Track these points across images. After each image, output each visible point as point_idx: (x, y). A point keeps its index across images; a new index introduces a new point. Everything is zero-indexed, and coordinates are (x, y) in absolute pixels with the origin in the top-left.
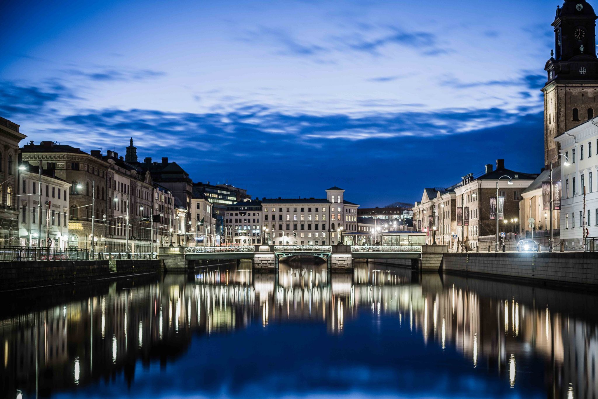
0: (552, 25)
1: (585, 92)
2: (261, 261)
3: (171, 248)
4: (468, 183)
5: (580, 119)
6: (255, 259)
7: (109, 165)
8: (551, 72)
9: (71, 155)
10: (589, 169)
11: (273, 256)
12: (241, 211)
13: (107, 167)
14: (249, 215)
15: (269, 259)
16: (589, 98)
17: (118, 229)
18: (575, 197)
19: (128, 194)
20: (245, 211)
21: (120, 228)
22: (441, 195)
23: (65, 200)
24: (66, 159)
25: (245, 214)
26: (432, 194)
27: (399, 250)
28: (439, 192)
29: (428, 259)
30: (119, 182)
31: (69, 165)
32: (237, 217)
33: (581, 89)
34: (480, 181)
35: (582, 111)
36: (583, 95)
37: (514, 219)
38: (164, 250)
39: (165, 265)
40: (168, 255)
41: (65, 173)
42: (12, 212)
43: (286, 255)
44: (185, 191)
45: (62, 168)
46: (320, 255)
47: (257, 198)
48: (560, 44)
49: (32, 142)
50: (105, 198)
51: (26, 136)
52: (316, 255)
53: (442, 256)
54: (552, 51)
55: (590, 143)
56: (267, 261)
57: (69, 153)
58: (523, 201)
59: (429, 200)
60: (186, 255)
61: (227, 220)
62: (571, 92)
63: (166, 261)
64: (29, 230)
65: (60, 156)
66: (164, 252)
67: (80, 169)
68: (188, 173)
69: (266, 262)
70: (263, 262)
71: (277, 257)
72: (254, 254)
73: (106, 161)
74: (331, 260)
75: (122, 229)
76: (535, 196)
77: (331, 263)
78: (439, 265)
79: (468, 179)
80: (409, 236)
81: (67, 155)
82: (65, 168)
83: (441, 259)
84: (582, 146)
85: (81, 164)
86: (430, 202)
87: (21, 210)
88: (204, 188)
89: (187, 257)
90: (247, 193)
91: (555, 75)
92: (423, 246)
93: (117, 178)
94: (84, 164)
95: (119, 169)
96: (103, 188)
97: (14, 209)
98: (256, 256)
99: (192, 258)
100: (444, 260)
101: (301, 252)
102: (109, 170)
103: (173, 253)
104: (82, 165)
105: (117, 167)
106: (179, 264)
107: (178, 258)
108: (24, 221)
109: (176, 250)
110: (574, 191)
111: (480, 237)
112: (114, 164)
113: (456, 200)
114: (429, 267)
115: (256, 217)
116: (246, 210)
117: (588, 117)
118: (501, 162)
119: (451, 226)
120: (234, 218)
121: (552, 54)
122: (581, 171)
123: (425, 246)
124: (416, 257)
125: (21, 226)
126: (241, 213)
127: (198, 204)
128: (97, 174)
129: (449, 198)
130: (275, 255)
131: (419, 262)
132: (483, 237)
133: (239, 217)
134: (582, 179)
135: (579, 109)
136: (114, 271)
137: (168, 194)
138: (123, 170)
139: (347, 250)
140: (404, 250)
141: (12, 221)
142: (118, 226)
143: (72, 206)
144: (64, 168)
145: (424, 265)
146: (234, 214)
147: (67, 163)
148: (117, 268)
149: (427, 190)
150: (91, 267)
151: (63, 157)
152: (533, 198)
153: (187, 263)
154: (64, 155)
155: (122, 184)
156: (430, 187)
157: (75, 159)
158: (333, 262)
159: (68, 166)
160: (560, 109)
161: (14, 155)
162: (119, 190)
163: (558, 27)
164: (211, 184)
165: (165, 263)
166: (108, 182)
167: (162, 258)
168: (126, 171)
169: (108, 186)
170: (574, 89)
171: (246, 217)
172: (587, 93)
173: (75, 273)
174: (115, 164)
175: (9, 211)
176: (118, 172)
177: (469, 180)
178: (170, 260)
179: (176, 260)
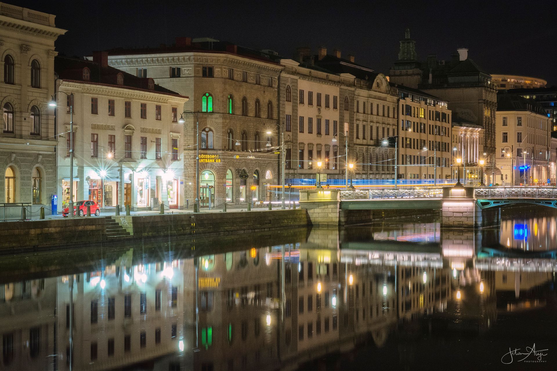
2: (453, 212)
3: (319, 192)
6: (444, 210)
7: (279, 67)
9: (199, 56)
11: (470, 204)
13: (279, 72)
15: (465, 209)
19: (335, 108)
24: (193, 63)
30: (310, 92)
31: (198, 71)
38: (308, 195)
39: (309, 218)
40: (314, 203)
41: (193, 82)
43: (494, 203)
44: (480, 101)
45: (189, 76)
46: (551, 203)
50: (275, 116)
52: (543, 203)
56: (462, 213)
57: (196, 53)
60: (341, 203)
63: (310, 212)
65: (186, 58)
66: (308, 198)
67: (215, 76)
69: (461, 215)
70: (455, 214)
71: (479, 207)
72: (441, 202)
73: (277, 63)
81: (194, 56)
82: (193, 75)
85: (217, 68)
89: (343, 206)
93: (306, 86)
94: (221, 68)
95: (310, 72)
96: (270, 103)
98: (445, 204)
99: (351, 207)
101: (518, 199)
102: (283, 75)
103: (321, 200)
104: (219, 69)
105: (304, 70)
106: (330, 215)
107: (329, 206)
109: (326, 195)
112: (296, 67)
125: (62, 161)
127: (519, 118)
128: (254, 82)
130: (476, 204)
144: (191, 75)
147: (195, 67)
151: (189, 59)
153: (342, 215)
154: (190, 56)
155: (319, 94)
157: (207, 62)
159: (196, 72)
162: (310, 103)
165: (310, 214)
167: (306, 206)
168: (328, 76)
169: (283, 100)
174: (299, 66)
176: (308, 77)
178: (317, 210)
179: (326, 211)
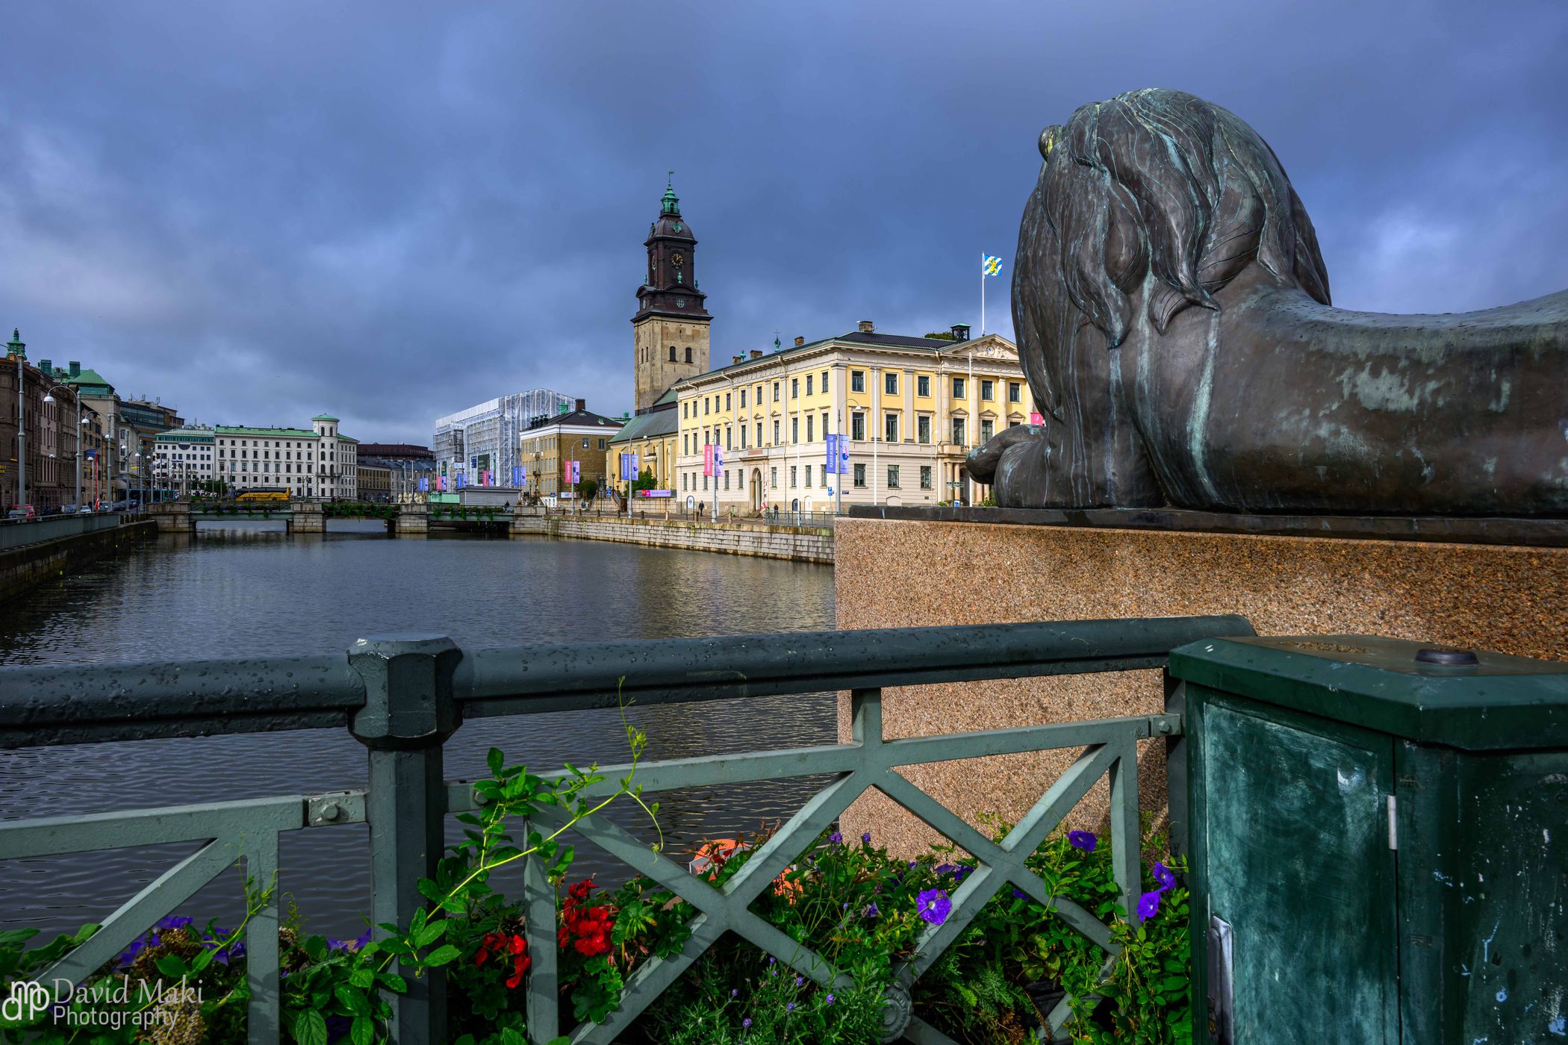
0: (645, 246)
1: (683, 329)
5: (677, 359)
8: (644, 302)
10: (716, 426)
12: (181, 443)
14: (194, 448)
16: (687, 336)
18: (697, 456)
20: (187, 444)
25: (187, 447)
29: (523, 522)
32: (175, 452)
33: (679, 325)
34: (558, 425)
35: (681, 351)
36: (681, 332)
48: (653, 269)
54: (645, 276)
55: (718, 397)
58: (610, 451)
61: (158, 455)
62: (667, 327)
84: (707, 399)
90: (182, 417)
91: (649, 305)
110: (696, 449)
115: (205, 453)
116: (189, 441)
117: (687, 357)
118: (580, 403)
120: (169, 452)
121: (645, 280)
122: (706, 427)
126: (181, 446)
133: (178, 451)
134: (707, 436)
135: (676, 347)
139: (421, 510)
146: (170, 447)
160: (655, 345)
163: (652, 248)
170: (672, 324)
171: (190, 451)
172: (685, 330)
177: (541, 424)
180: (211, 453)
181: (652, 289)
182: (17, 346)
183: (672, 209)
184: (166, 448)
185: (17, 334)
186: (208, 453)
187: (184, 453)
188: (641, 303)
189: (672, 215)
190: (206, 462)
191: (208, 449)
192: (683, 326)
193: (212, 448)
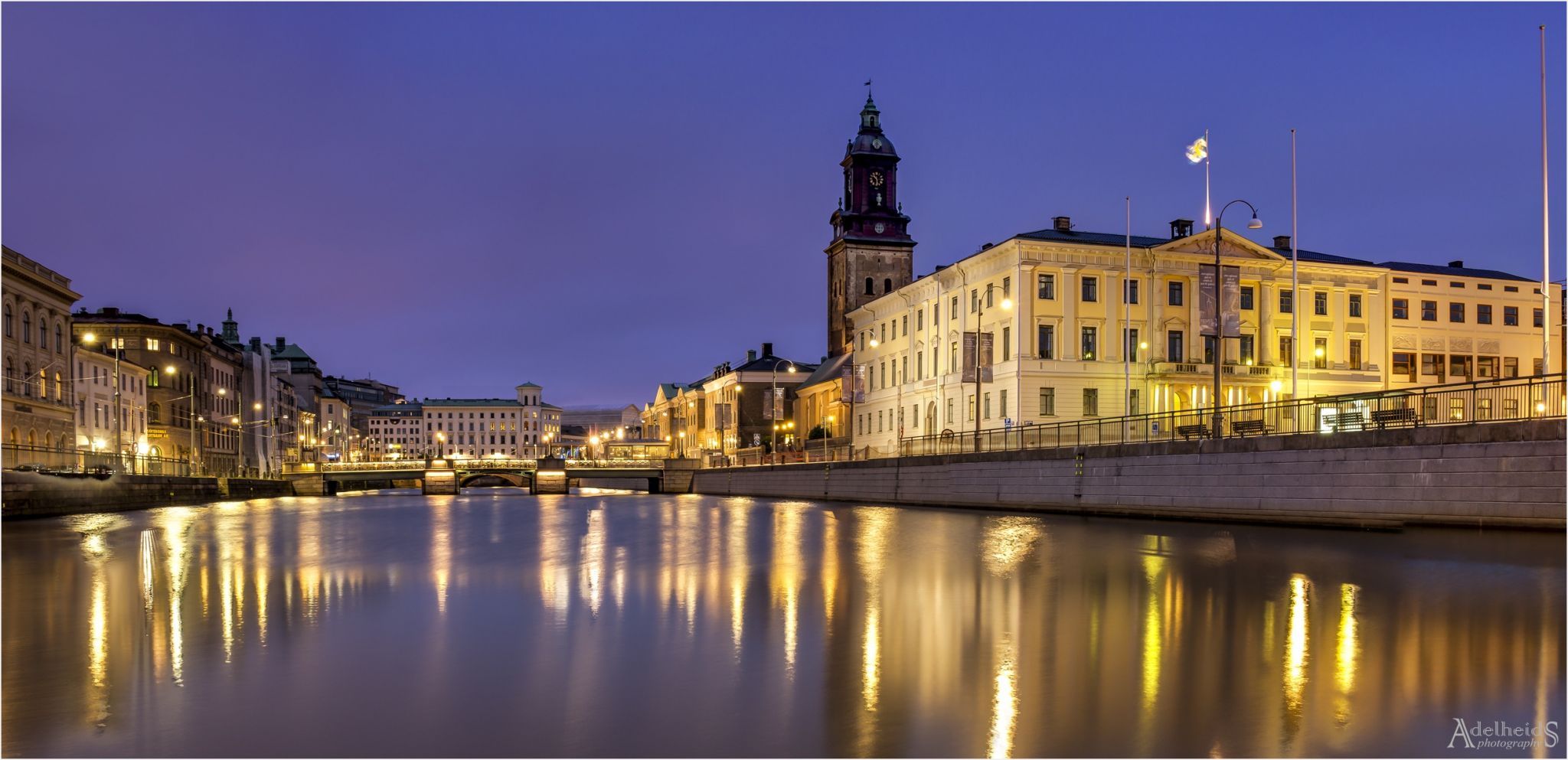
0: (842, 164)
1: (881, 256)
2: (436, 481)
3: (303, 465)
4: (724, 375)
5: (874, 292)
6: (427, 479)
7: (202, 344)
8: (838, 228)
9: (146, 328)
10: (892, 355)
11: (452, 474)
12: (392, 418)
13: (201, 348)
14: (404, 422)
15: (447, 479)
16: (887, 265)
17: (223, 437)
18: (872, 393)
19: (231, 386)
20: (398, 418)
21: (225, 435)
22: (684, 393)
23: (141, 393)
24: (138, 335)
25: (398, 421)
26: (671, 391)
27: (632, 466)
28: (680, 389)
29: (673, 478)
30: (217, 371)
32: (386, 426)
33: (877, 252)
34: (739, 373)
35: (879, 283)
36: (879, 261)
37: (786, 424)
38: (292, 467)
39: (294, 489)
40: (298, 475)
41: (139, 355)
42: (65, 409)
43: (470, 472)
44: (311, 387)
45: (134, 348)
47: (415, 399)
48: (850, 191)
49: (83, 309)
51: (82, 297)
53: (692, 473)
54: (840, 199)
55: (894, 321)
56: (444, 482)
57: (144, 326)
58: (797, 400)
59: (666, 400)
60: (325, 475)
61: (372, 430)
62: (864, 256)
63: (295, 483)
64: (90, 438)
65: (131, 329)
66: (292, 471)
68: (315, 360)
69: (442, 483)
70: (437, 483)
71: (457, 476)
72: (423, 473)
73: (199, 339)
74: (536, 480)
75: (228, 438)
76: (815, 394)
77: (536, 484)
78: (688, 485)
79: (723, 369)
80: (646, 446)
81: (140, 328)
82: (139, 347)
83: (691, 478)
84: (883, 325)
86: (667, 404)
87: (78, 408)
88: (336, 385)
89: (327, 477)
90: (400, 392)
91: (844, 232)
92: (665, 460)
93: (215, 364)
95: (217, 351)
96: (195, 378)
97: (68, 405)
98: (428, 474)
99: (334, 478)
100: (695, 479)
101: (493, 469)
102: (204, 352)
103: (307, 472)
105: (214, 349)
106: (315, 486)
107: (313, 478)
108: (83, 424)
109: (310, 467)
110: (871, 385)
111: (739, 450)
112: (209, 343)
113: (704, 400)
114: (673, 488)
115: (414, 426)
116: (399, 415)
117: (886, 290)
118: (768, 348)
119: (698, 436)
120: (382, 427)
121: (840, 204)
122: (882, 358)
123: (668, 461)
124: (656, 475)
125: (78, 431)
126: (392, 421)
127: (330, 406)
128: (186, 357)
129: (694, 397)
130: (455, 474)
131: (661, 482)
132: (743, 450)
133: (390, 425)
134: (883, 369)
135: (873, 279)
136: (225, 494)
137: (287, 389)
138: (223, 353)
139: (559, 464)
140: (640, 466)
141: (65, 422)
142: (223, 433)
143: (151, 404)
144: (136, 348)
145: (668, 486)
146: (382, 421)
147: (141, 339)
148: (229, 489)
149: (664, 386)
150: (194, 487)
151: (135, 331)
152: (813, 397)
153: (326, 486)
154: (137, 328)
155: (222, 373)
156: (667, 383)
157: (154, 334)
158: (539, 482)
159: (142, 344)
160: (849, 278)
161: (64, 324)
162: (218, 381)
163: (849, 167)
164: (345, 379)
165: (295, 486)
166: (203, 368)
167: (290, 478)
168: (227, 355)
169: (203, 375)
170: (868, 251)
171: (400, 425)
172: (884, 258)
173: (172, 494)
174: (211, 343)
175: (60, 408)
176: (216, 356)
177: (724, 371)
178: (302, 482)
179: (311, 482)
180: (419, 426)
181: (848, 214)
182: (230, 325)
183: (872, 123)
184: (378, 422)
185: (230, 313)
186: (417, 426)
187: (395, 427)
188: (835, 229)
189: (871, 130)
190: (414, 436)
191: (417, 422)
192: (882, 254)
193: (420, 421)
